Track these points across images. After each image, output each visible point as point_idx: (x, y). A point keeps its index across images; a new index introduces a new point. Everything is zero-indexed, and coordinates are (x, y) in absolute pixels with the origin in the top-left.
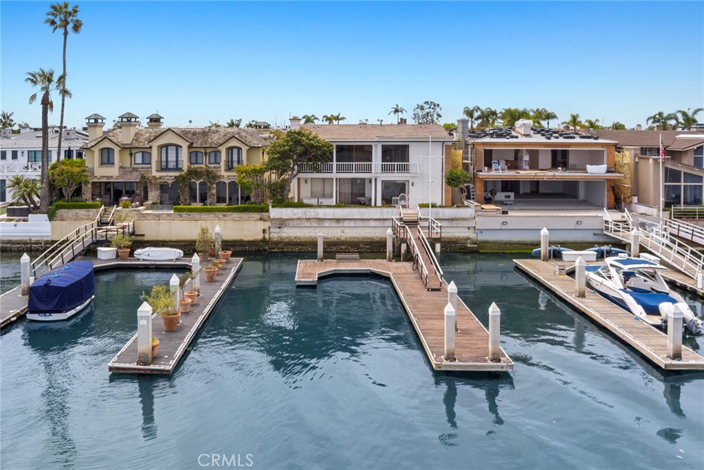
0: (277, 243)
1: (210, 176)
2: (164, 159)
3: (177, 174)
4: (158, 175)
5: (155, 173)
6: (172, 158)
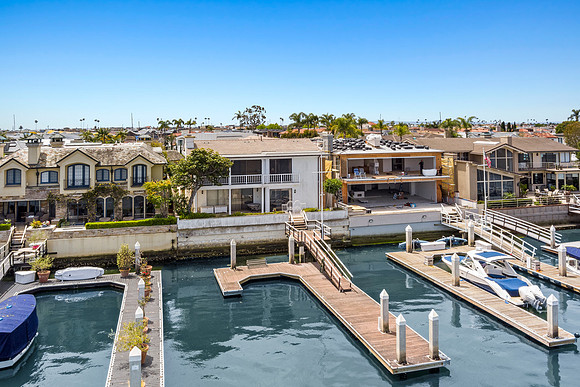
0: (184, 251)
1: (118, 192)
2: (71, 178)
3: (85, 191)
4: (66, 193)
5: (62, 191)
6: (79, 176)
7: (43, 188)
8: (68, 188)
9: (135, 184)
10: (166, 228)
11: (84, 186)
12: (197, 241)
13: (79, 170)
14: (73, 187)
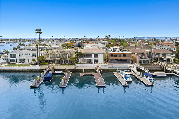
0: (77, 70)
1: (65, 59)
2: (57, 56)
7: (53, 58)
8: (57, 58)
9: (69, 57)
10: (74, 65)
11: (60, 57)
12: (79, 68)
13: (59, 55)
14: (58, 58)
